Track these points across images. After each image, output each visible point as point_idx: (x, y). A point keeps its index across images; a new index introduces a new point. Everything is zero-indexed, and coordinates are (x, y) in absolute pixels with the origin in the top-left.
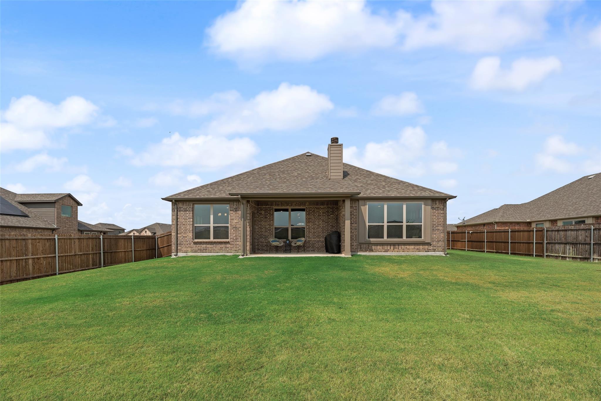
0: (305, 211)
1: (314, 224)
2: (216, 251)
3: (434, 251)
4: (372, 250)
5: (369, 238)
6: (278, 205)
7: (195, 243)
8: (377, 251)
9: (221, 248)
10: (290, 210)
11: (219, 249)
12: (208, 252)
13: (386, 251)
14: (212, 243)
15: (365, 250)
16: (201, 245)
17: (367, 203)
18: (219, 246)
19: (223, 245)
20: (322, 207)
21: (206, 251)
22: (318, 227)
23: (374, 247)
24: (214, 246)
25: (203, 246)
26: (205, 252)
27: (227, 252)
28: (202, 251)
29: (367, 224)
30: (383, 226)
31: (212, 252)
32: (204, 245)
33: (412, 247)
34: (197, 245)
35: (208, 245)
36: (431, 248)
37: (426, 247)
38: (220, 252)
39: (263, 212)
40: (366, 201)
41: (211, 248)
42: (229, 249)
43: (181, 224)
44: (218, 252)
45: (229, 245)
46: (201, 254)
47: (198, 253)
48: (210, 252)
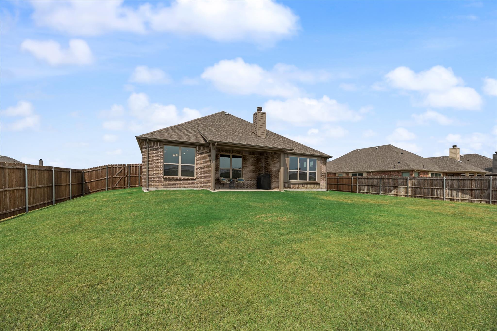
0: (241, 158)
1: (248, 168)
2: (185, 186)
3: (321, 188)
4: (290, 188)
5: (290, 179)
6: (223, 151)
7: (165, 179)
8: (293, 188)
9: (189, 184)
10: (231, 156)
11: (186, 185)
12: (177, 187)
13: (298, 188)
14: (181, 179)
15: (287, 187)
16: (171, 181)
17: (290, 156)
18: (187, 182)
19: (190, 182)
20: (253, 156)
21: (175, 186)
23: (292, 186)
24: (182, 182)
25: (173, 182)
26: (175, 187)
27: (194, 187)
28: (172, 186)
29: (289, 170)
30: (297, 172)
31: (181, 187)
32: (174, 181)
33: (311, 186)
34: (168, 181)
35: (177, 181)
36: (320, 187)
37: (318, 186)
38: (187, 187)
40: (288, 155)
41: (180, 183)
42: (196, 185)
43: (152, 162)
44: (186, 187)
45: (196, 182)
46: (171, 189)
47: (168, 187)
48: (179, 187)
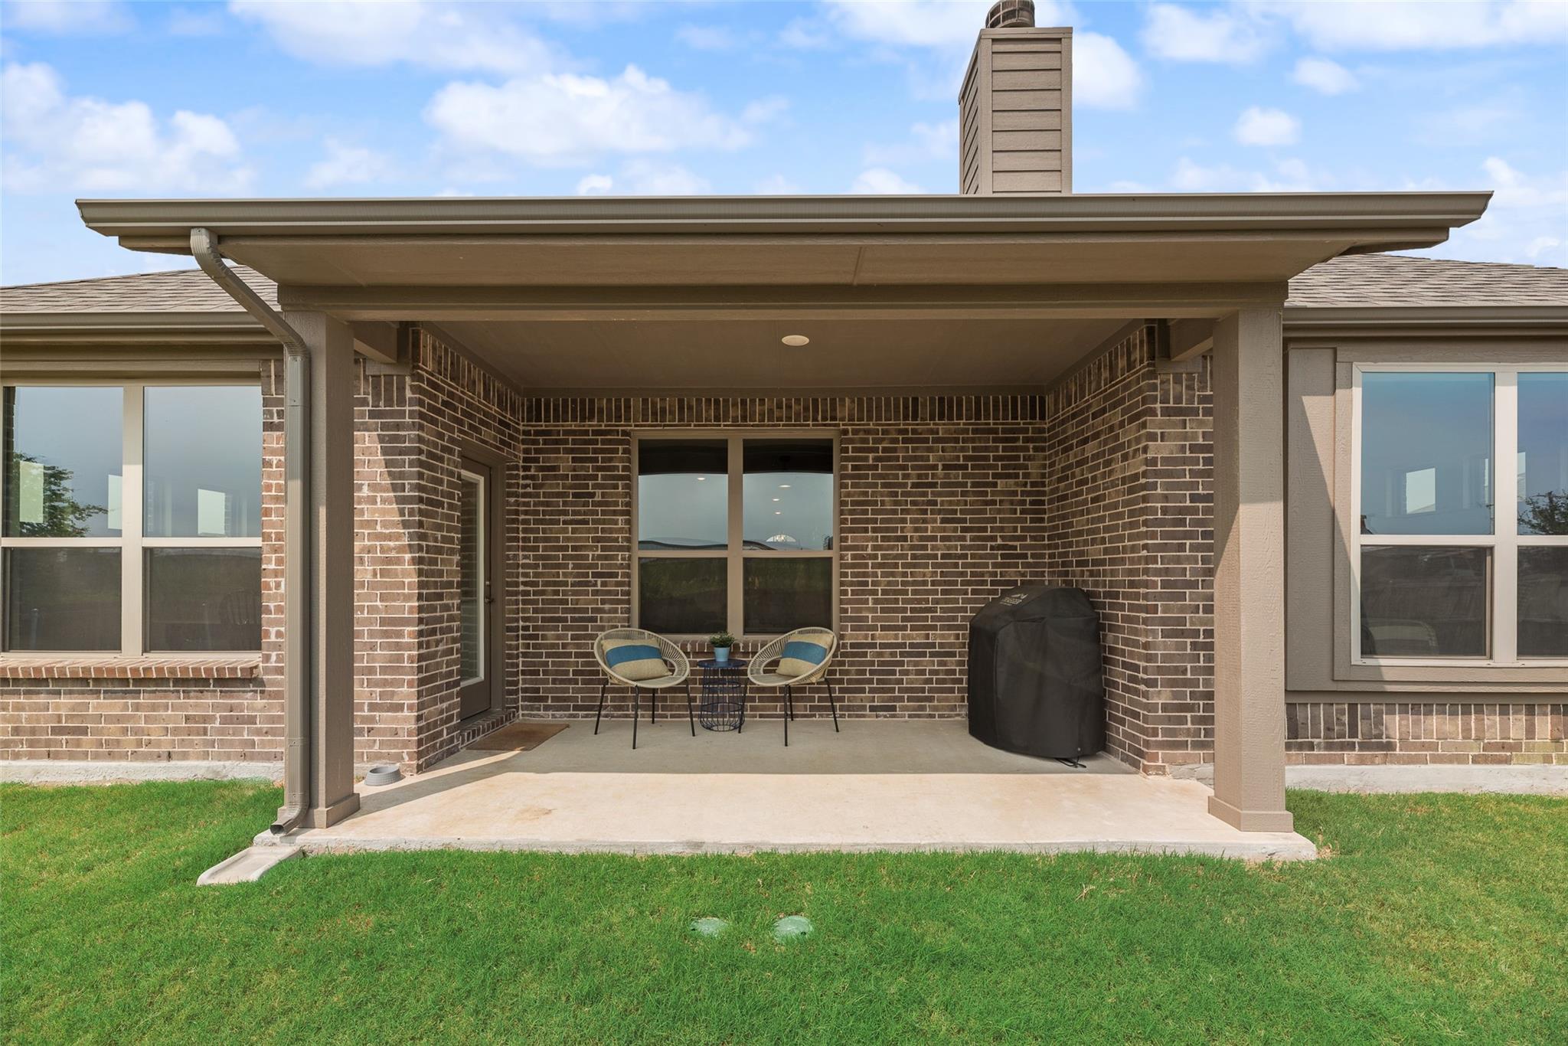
1: (888, 539)
2: (159, 744)
4: (1380, 747)
5: (1369, 647)
6: (659, 416)
8: (1422, 752)
9: (197, 724)
10: (735, 457)
11: (176, 731)
12: (97, 757)
13: (1500, 753)
14: (125, 681)
15: (1329, 746)
16: (42, 699)
17: (1359, 369)
18: (176, 708)
19: (209, 702)
20: (942, 427)
21: (78, 744)
22: (914, 557)
23: (1395, 724)
24: (137, 708)
25: (57, 707)
26: (72, 756)
27: (244, 756)
28: (48, 743)
29: (1356, 541)
30: (1482, 555)
31: (124, 756)
32: (63, 700)
35: (93, 701)
38: (185, 756)
39: (565, 463)
40: (1344, 352)
41: (118, 719)
42: (258, 732)
44: (169, 756)
45: (260, 702)
46: (37, 773)
47: (17, 756)
48: (111, 756)
